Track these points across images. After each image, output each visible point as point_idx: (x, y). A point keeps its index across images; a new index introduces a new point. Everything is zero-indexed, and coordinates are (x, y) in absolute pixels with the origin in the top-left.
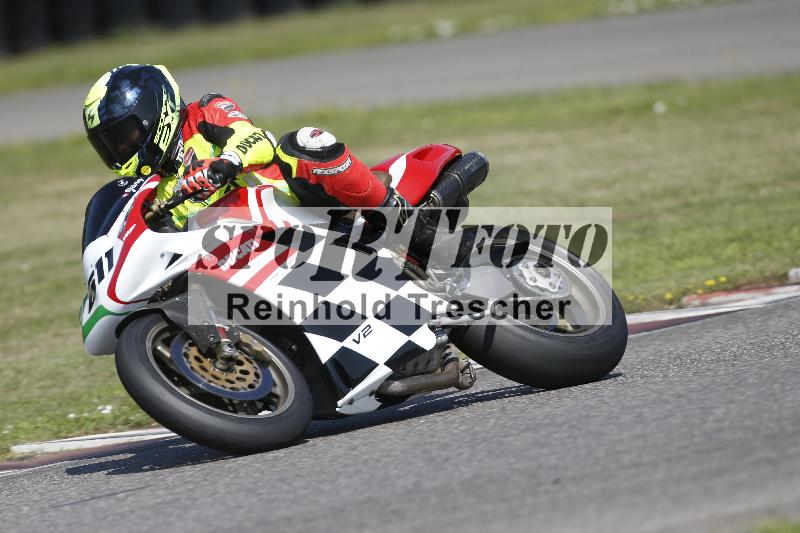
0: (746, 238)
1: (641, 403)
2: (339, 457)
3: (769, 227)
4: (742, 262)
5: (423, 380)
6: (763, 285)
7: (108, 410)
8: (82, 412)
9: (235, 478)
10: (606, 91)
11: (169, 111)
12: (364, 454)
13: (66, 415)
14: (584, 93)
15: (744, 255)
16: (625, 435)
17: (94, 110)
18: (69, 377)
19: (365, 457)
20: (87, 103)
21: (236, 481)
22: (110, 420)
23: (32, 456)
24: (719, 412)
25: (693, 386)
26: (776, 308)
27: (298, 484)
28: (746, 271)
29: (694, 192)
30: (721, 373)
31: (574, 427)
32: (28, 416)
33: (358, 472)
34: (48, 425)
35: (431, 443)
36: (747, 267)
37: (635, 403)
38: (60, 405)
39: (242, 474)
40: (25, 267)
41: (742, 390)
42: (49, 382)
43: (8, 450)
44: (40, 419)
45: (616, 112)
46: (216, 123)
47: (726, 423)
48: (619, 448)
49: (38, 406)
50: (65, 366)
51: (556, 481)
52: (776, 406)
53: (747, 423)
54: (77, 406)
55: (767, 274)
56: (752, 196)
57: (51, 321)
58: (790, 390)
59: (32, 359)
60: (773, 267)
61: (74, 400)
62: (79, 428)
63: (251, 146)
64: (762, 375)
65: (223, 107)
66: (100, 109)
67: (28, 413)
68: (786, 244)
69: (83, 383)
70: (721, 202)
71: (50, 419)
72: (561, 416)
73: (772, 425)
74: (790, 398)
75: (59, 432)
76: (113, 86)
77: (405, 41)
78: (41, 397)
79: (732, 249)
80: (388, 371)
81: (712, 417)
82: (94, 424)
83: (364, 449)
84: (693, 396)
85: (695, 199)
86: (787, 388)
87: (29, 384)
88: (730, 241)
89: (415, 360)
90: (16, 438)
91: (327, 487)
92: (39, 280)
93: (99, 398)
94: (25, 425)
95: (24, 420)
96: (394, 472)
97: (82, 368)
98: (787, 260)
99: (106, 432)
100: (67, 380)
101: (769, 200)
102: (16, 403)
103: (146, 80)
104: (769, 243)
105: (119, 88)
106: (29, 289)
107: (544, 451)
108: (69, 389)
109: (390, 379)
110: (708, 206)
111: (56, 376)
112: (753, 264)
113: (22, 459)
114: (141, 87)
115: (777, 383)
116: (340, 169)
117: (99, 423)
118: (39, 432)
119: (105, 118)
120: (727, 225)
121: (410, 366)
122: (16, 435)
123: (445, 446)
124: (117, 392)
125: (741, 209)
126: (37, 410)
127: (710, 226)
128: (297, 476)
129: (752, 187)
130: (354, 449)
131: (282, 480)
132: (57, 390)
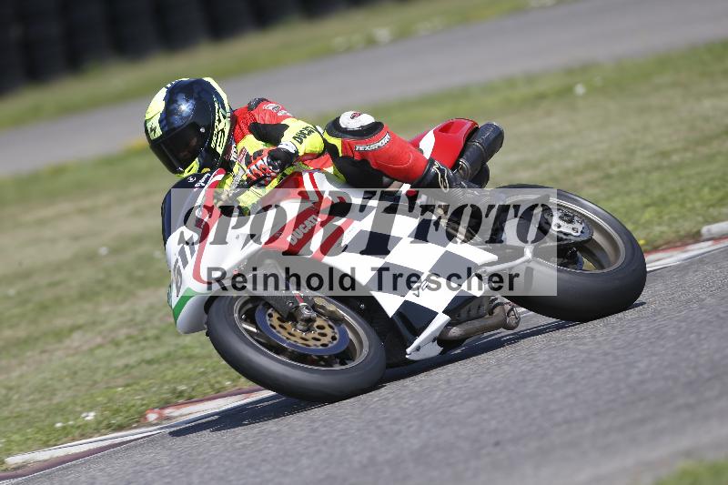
0: (662, 202)
1: (572, 363)
2: (301, 440)
3: (682, 190)
4: (659, 224)
5: (477, 324)
6: (679, 244)
7: (91, 416)
8: (68, 420)
9: (208, 468)
10: (530, 79)
11: (222, 118)
12: (324, 434)
13: (54, 424)
14: (511, 82)
15: (661, 218)
16: (558, 395)
17: (155, 123)
18: (55, 390)
19: (325, 437)
20: (148, 117)
21: (209, 470)
22: (94, 426)
23: (24, 466)
24: (642, 365)
25: (618, 343)
26: (691, 264)
27: (265, 468)
28: (662, 232)
29: (613, 164)
30: (643, 329)
31: (512, 391)
32: (19, 429)
33: (319, 452)
34: (38, 436)
35: (384, 419)
36: (664, 228)
37: (566, 364)
38: (48, 416)
39: (214, 464)
40: (12, 292)
41: (662, 342)
42: (37, 396)
43: (3, 463)
44: (29, 430)
45: (541, 97)
46: (267, 122)
47: (649, 375)
48: (553, 407)
49: (28, 418)
50: (51, 379)
51: (497, 444)
52: (693, 355)
53: (668, 373)
54: (62, 415)
55: (682, 233)
56: (665, 163)
57: (37, 339)
58: (705, 339)
59: (21, 376)
60: (687, 226)
61: (61, 410)
62: (66, 436)
63: (305, 137)
64: (680, 328)
65: (271, 108)
66: (160, 122)
67: (19, 427)
68: (698, 204)
69: (69, 393)
70: (637, 171)
71: (40, 430)
72: (500, 383)
73: (689, 372)
74: (705, 346)
75: (48, 441)
76: (170, 100)
77: (349, 49)
78: (30, 410)
79: (649, 214)
80: (446, 318)
81: (636, 371)
82: (80, 430)
83: (323, 430)
84: (619, 352)
85: (614, 171)
86: (703, 337)
87: (19, 400)
88: (647, 206)
89: (467, 307)
90: (9, 450)
91: (291, 469)
92: (24, 302)
93: (83, 406)
94: (16, 437)
95: (15, 433)
96: (350, 449)
97: (67, 379)
98: (700, 219)
99: (91, 437)
100: (54, 392)
101: (681, 165)
102: (8, 418)
103: (199, 93)
104: (682, 205)
105: (176, 101)
106: (17, 311)
107: (486, 416)
108: (56, 400)
109: (449, 325)
110: (626, 176)
111: (45, 390)
112: (670, 226)
113: (15, 469)
114: (195, 99)
115: (692, 333)
116: (380, 144)
117: (83, 430)
118: (30, 442)
119: (166, 128)
120: (643, 192)
121: (463, 313)
122: (9, 447)
123: (396, 421)
124: (99, 399)
125: (655, 176)
126: (28, 423)
127: (628, 194)
128: (264, 460)
129: (665, 154)
130: (314, 431)
131: (250, 466)
132: (44, 403)
